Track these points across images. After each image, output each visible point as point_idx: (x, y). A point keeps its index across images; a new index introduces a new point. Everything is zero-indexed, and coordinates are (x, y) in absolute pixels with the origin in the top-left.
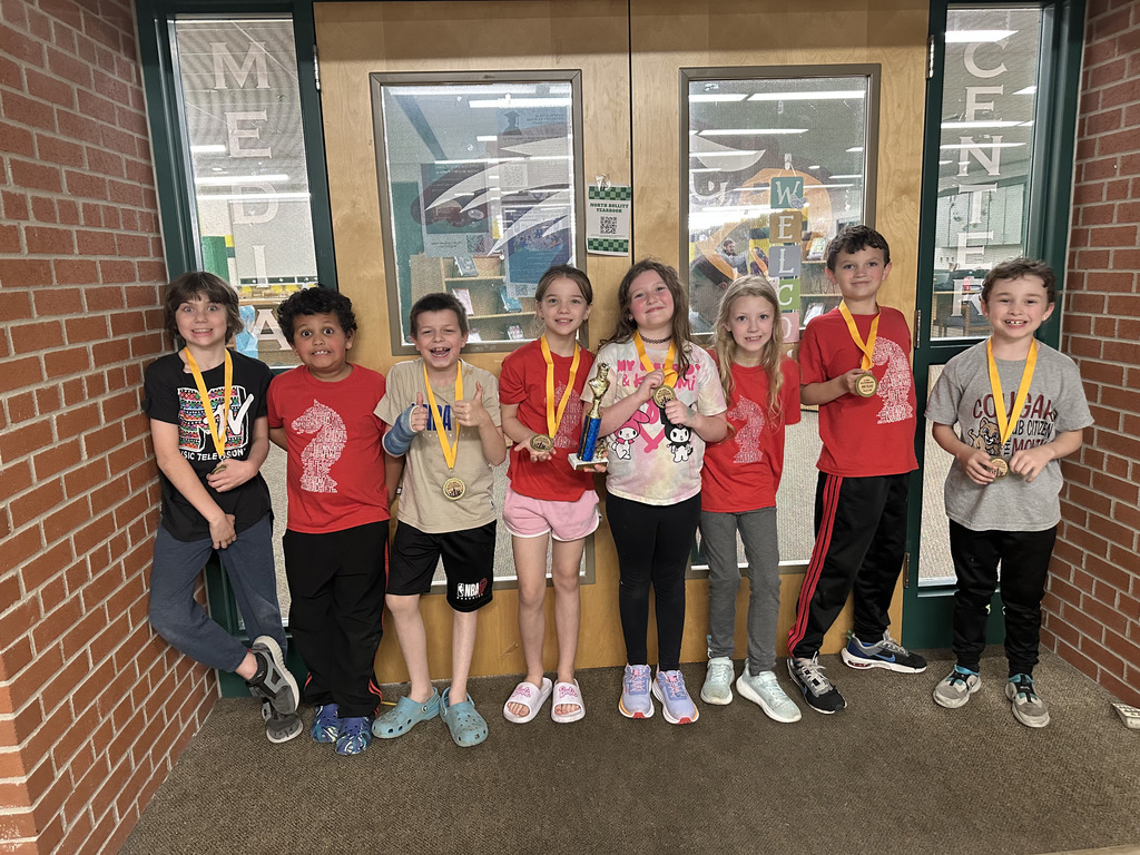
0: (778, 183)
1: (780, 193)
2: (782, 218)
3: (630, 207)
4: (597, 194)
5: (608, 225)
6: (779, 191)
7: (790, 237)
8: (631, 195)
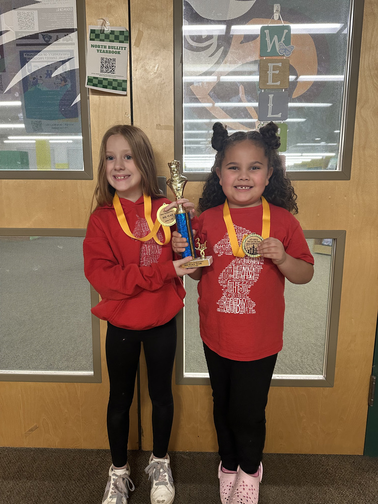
0: (267, 31)
1: (268, 42)
2: (270, 65)
3: (128, 49)
4: (97, 36)
5: (109, 65)
6: (268, 39)
7: (278, 83)
8: (128, 38)
